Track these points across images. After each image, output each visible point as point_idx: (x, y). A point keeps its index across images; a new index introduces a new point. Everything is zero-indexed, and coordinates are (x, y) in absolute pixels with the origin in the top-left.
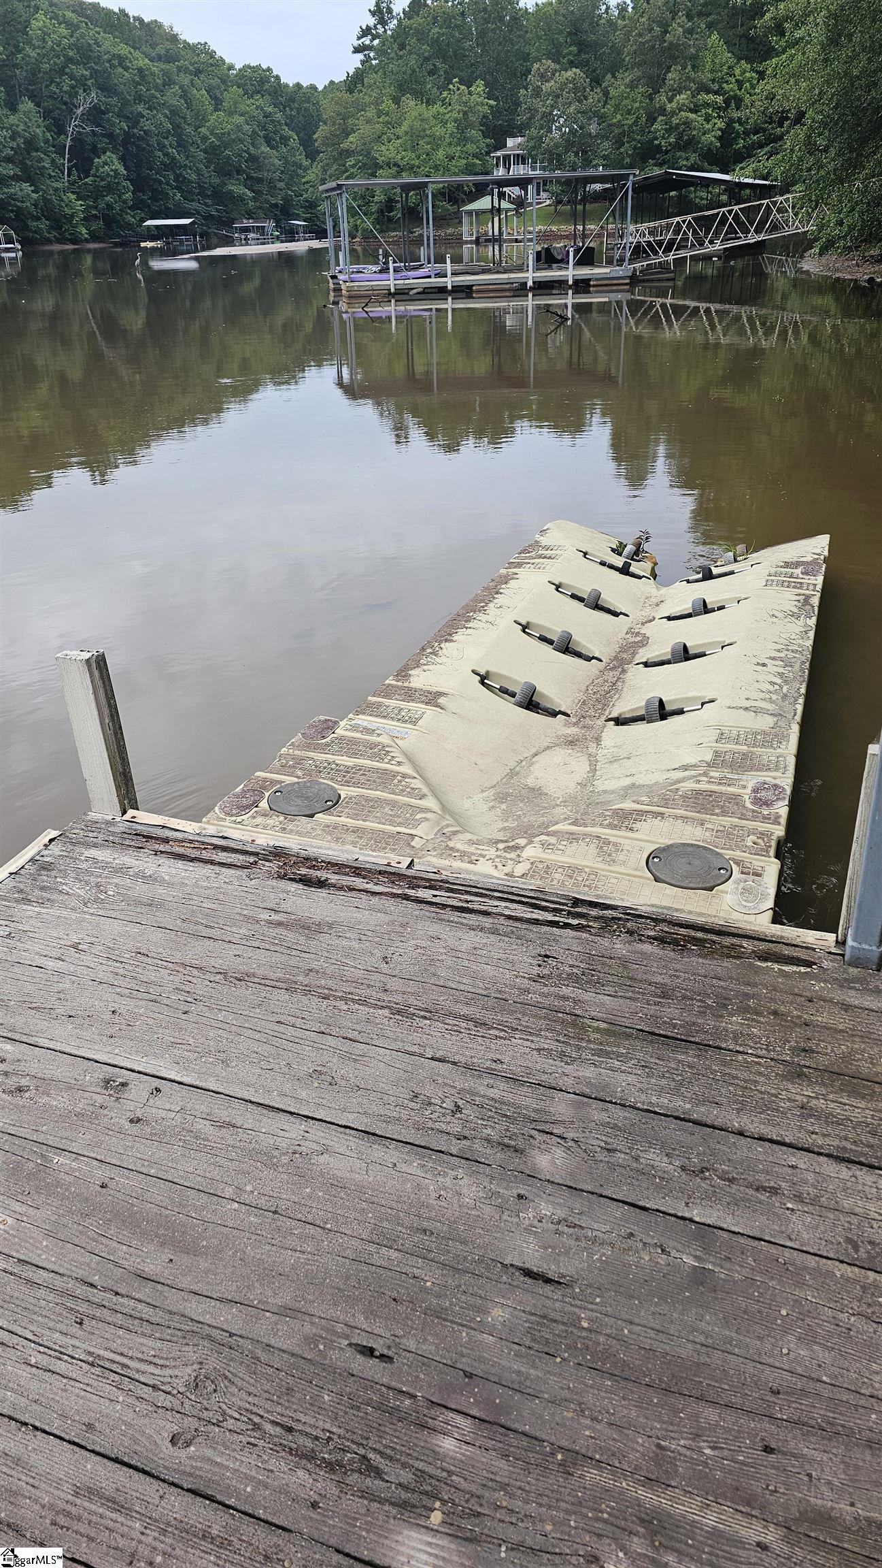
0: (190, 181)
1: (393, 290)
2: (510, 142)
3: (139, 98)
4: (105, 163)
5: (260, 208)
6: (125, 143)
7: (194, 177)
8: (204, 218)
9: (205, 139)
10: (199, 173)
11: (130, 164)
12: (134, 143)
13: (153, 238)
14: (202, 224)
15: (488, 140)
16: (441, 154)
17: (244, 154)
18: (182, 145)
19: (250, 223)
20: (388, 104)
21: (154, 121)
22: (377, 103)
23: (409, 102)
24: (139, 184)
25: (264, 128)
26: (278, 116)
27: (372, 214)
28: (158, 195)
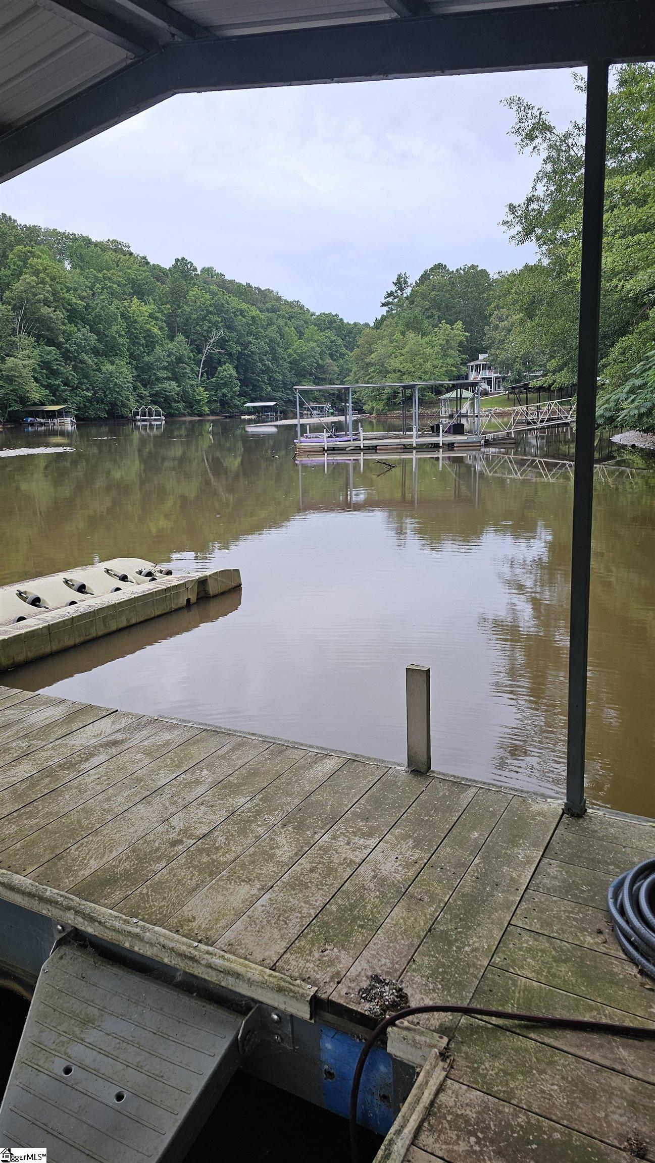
0: (277, 380)
1: (326, 448)
2: (481, 357)
3: (250, 333)
4: (225, 370)
5: (322, 395)
6: (238, 359)
7: (281, 378)
8: (285, 402)
9: (290, 355)
10: (284, 375)
11: (240, 370)
12: (244, 358)
13: (250, 414)
14: (283, 406)
15: (463, 356)
16: (429, 365)
17: (314, 364)
18: (275, 359)
19: (315, 405)
20: (398, 336)
21: (257, 346)
22: (392, 335)
23: (411, 335)
24: (244, 382)
25: (330, 349)
26: (340, 341)
27: (383, 400)
28: (255, 388)
